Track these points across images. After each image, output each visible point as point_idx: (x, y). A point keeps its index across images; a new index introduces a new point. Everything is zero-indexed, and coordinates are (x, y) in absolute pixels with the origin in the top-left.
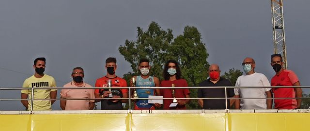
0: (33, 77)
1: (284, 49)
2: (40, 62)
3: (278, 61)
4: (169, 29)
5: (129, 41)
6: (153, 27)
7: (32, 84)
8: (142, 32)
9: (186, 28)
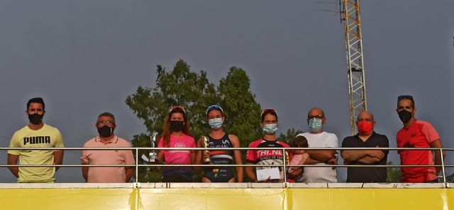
0: (27, 127)
1: (364, 100)
2: (36, 106)
3: (407, 105)
4: (202, 71)
5: (143, 88)
6: (181, 68)
7: (25, 138)
8: (164, 72)
9: (232, 69)
